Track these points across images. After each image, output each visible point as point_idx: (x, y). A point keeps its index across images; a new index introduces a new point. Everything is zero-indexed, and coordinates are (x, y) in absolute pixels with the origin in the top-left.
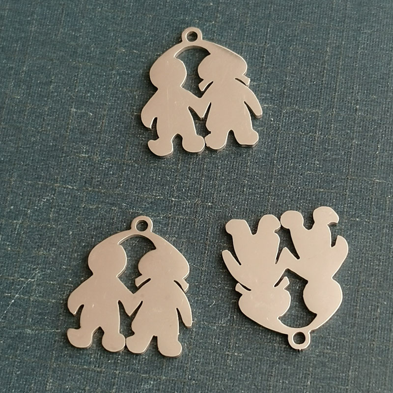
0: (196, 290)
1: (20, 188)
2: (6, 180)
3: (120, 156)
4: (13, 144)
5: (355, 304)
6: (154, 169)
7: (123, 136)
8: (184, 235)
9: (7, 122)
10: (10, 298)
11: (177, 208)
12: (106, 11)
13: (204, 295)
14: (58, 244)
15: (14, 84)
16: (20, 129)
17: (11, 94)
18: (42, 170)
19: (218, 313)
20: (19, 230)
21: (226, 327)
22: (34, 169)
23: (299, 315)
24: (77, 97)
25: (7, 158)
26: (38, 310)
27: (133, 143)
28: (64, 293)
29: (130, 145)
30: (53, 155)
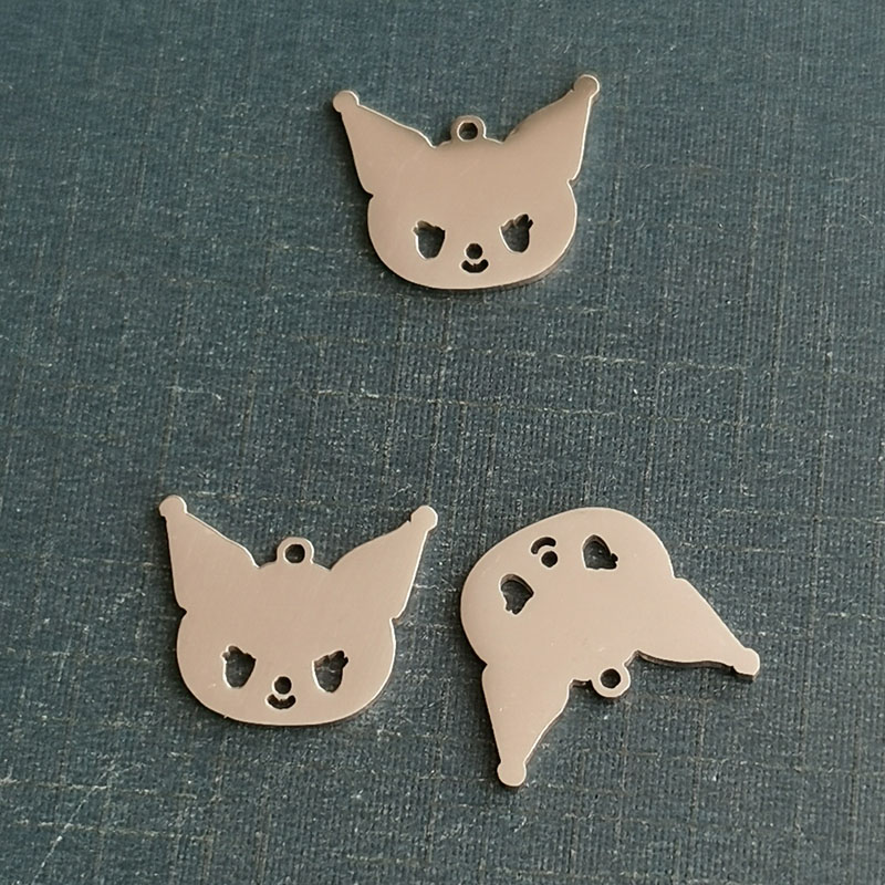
0: (481, 794)
1: (62, 577)
2: (30, 559)
3: (289, 490)
4: (42, 474)
5: (847, 811)
6: (370, 517)
7: (295, 445)
8: (446, 668)
9: (25, 423)
10: (53, 831)
11: (426, 605)
12: (242, 158)
13: (501, 804)
14: (156, 701)
15: (36, 334)
16: (57, 437)
17: (31, 359)
18: (111, 532)
19: (534, 845)
20: (66, 674)
21: (554, 877)
22: (91, 531)
23: (721, 842)
24: (183, 359)
25: (29, 507)
26: (120, 857)
27: (319, 461)
28: (176, 815)
29: (313, 463)
30: (136, 496)
